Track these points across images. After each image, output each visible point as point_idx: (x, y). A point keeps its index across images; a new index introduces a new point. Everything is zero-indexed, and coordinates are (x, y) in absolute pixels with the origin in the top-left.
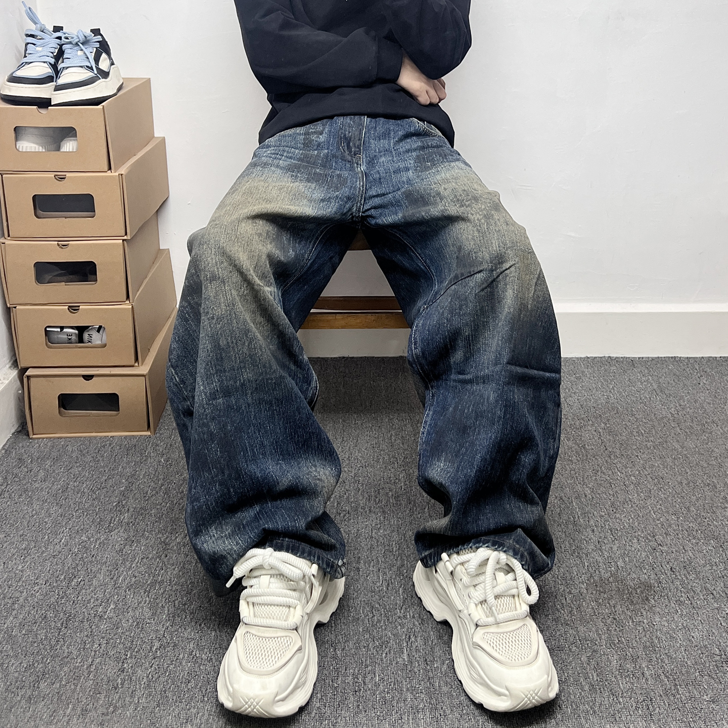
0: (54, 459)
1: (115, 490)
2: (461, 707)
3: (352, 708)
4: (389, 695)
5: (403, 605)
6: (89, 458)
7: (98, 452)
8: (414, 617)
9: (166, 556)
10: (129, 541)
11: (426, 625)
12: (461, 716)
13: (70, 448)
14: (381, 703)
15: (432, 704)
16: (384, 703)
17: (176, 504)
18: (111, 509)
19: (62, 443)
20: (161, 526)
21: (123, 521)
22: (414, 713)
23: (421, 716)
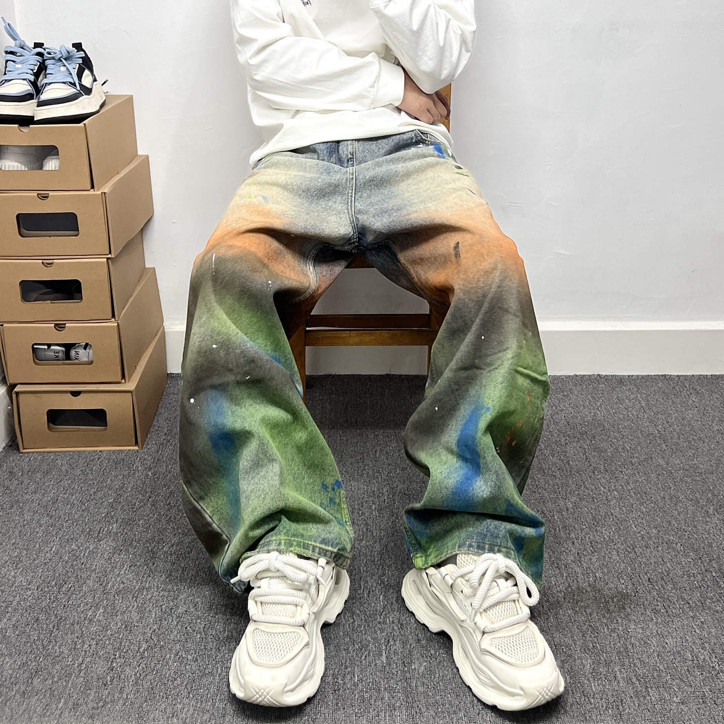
0: (44, 472)
1: (104, 502)
2: (436, 706)
3: (331, 705)
4: (367, 694)
5: (383, 611)
6: (78, 472)
7: (87, 466)
8: (393, 622)
9: (154, 564)
10: (117, 550)
11: (405, 629)
12: (436, 714)
13: (59, 462)
14: (359, 701)
15: (408, 703)
16: (362, 701)
17: (163, 515)
18: (100, 519)
19: (52, 457)
20: (148, 536)
21: (112, 532)
22: (391, 711)
23: (397, 713)
